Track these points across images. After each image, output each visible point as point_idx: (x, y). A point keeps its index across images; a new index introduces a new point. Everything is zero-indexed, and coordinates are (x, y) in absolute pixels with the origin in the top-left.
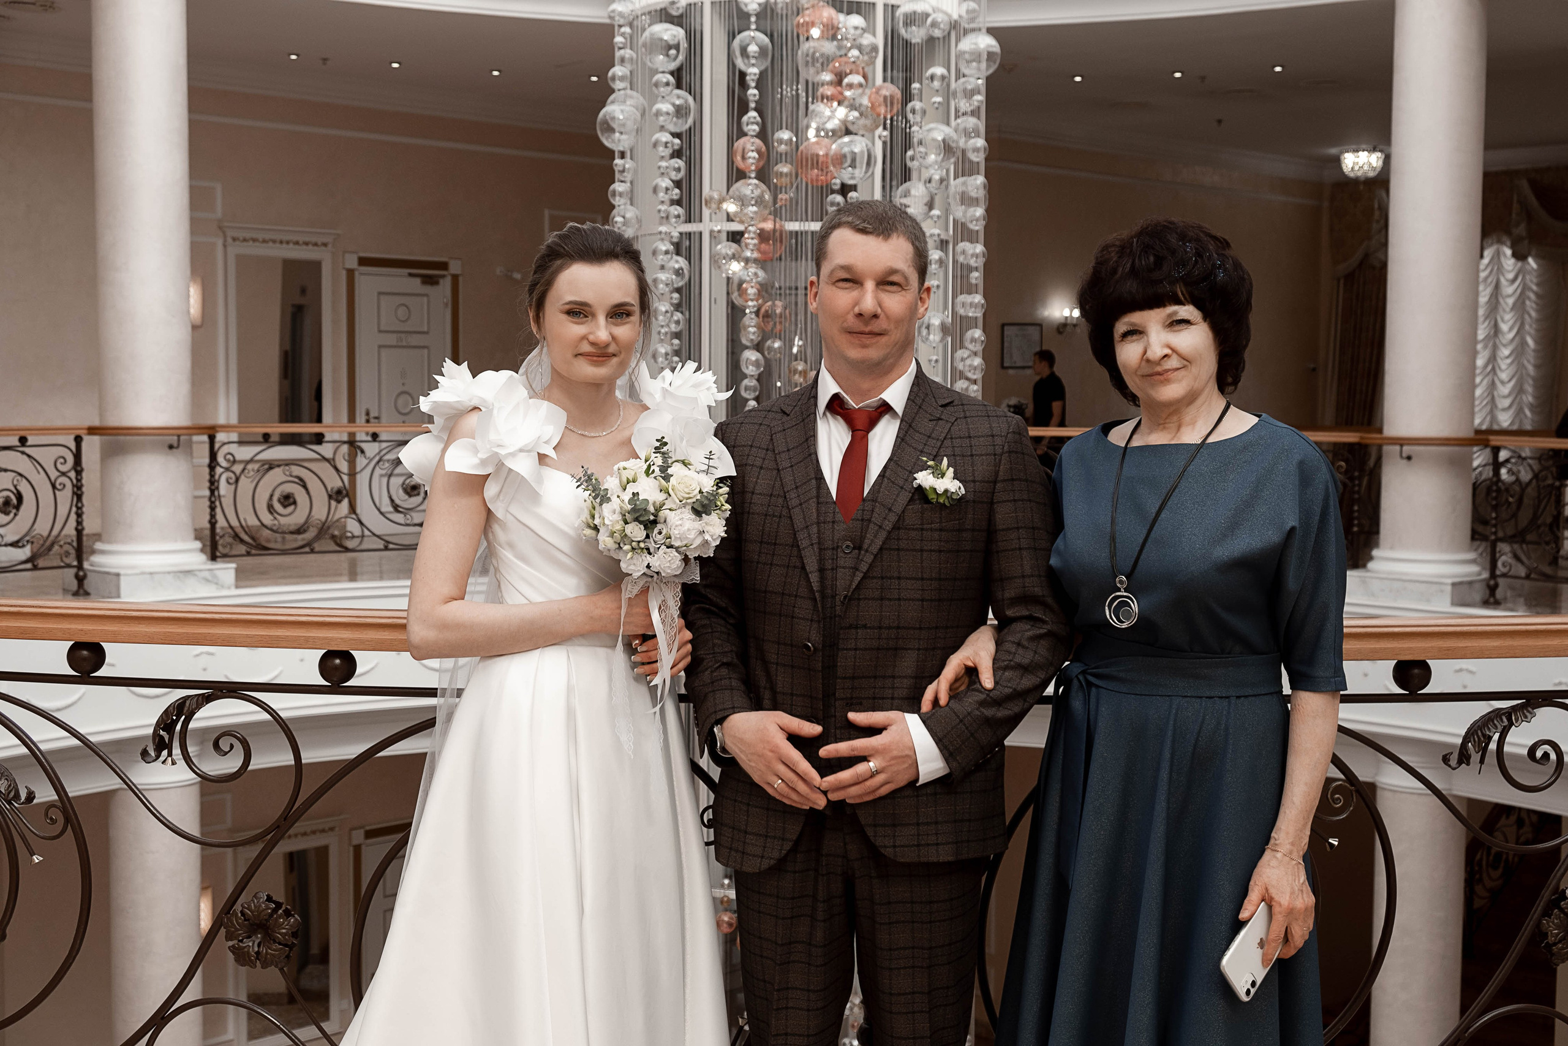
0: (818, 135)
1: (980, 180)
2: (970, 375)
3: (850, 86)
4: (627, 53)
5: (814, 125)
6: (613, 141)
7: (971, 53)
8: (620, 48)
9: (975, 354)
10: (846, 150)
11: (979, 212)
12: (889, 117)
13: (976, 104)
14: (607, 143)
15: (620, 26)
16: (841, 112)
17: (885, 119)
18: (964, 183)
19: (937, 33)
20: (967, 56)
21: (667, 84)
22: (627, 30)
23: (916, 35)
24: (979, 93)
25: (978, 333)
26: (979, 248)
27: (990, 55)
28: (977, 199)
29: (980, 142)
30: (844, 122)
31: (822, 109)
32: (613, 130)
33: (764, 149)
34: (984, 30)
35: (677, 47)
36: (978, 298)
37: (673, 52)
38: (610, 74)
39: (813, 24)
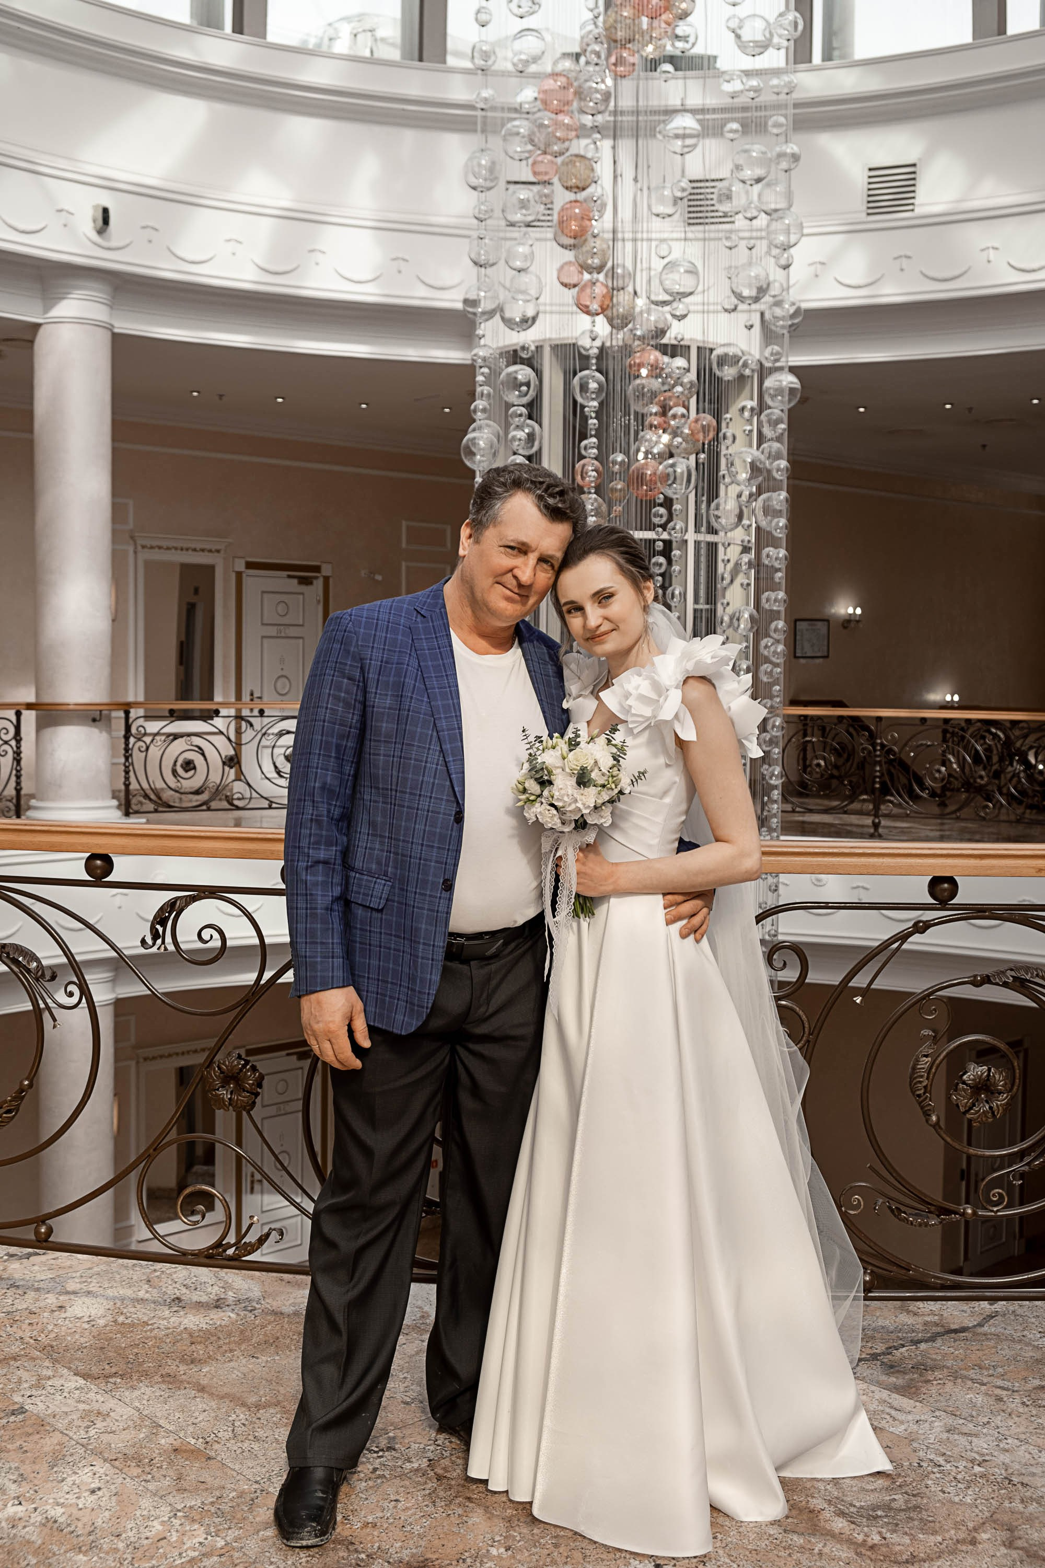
0: (646, 458)
1: (783, 495)
2: (774, 660)
3: (674, 417)
4: (486, 389)
5: (643, 449)
6: (474, 462)
7: (776, 390)
8: (481, 386)
9: (778, 641)
10: (670, 470)
11: (782, 522)
12: (706, 442)
13: (780, 431)
14: (468, 463)
15: (481, 367)
16: (666, 438)
17: (704, 444)
18: (769, 499)
19: (747, 372)
20: (772, 392)
21: (521, 415)
22: (486, 370)
23: (728, 373)
24: (782, 422)
25: (781, 624)
26: (782, 553)
27: (792, 391)
28: (780, 511)
29: (783, 464)
30: (669, 446)
31: (649, 435)
32: (474, 454)
33: (601, 469)
34: (787, 369)
35: (528, 384)
36: (781, 595)
37: (524, 388)
38: (472, 407)
39: (640, 365)
